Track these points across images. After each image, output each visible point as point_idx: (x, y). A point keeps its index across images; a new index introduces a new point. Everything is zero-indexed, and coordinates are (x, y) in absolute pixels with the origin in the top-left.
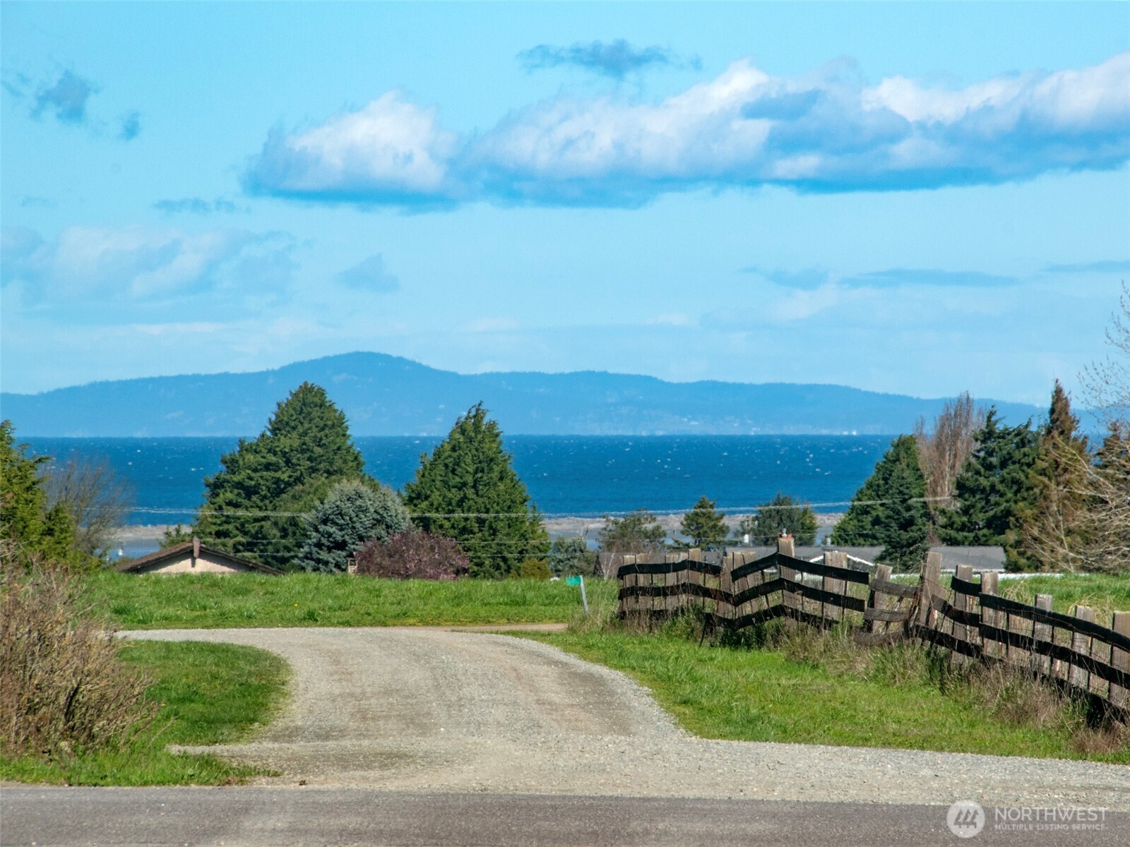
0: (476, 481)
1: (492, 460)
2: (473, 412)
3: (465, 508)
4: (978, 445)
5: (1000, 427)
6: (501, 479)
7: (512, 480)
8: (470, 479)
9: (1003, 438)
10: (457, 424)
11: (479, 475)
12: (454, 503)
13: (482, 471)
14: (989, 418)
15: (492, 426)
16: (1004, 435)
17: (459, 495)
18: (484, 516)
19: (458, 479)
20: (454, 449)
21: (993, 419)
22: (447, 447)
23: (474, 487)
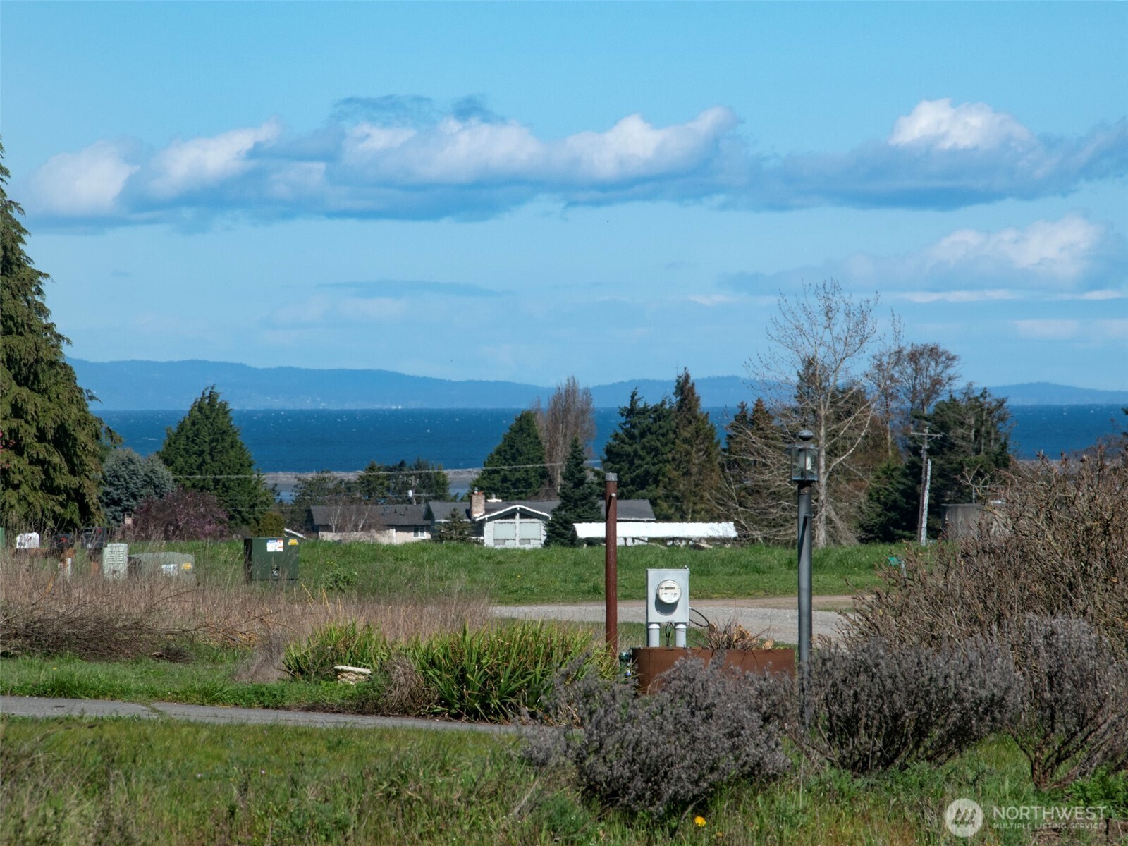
0: (212, 449)
1: (224, 432)
2: (207, 394)
3: (204, 471)
4: (623, 420)
5: (641, 405)
6: (232, 447)
7: (240, 448)
8: (207, 448)
9: (644, 414)
10: (195, 403)
11: (214, 444)
12: (194, 467)
13: (217, 440)
14: (633, 397)
15: (223, 406)
16: (644, 411)
17: (200, 460)
18: (218, 477)
19: (196, 447)
20: (194, 424)
21: (636, 397)
22: (188, 423)
23: (210, 454)
